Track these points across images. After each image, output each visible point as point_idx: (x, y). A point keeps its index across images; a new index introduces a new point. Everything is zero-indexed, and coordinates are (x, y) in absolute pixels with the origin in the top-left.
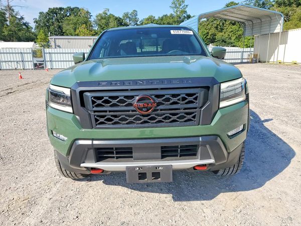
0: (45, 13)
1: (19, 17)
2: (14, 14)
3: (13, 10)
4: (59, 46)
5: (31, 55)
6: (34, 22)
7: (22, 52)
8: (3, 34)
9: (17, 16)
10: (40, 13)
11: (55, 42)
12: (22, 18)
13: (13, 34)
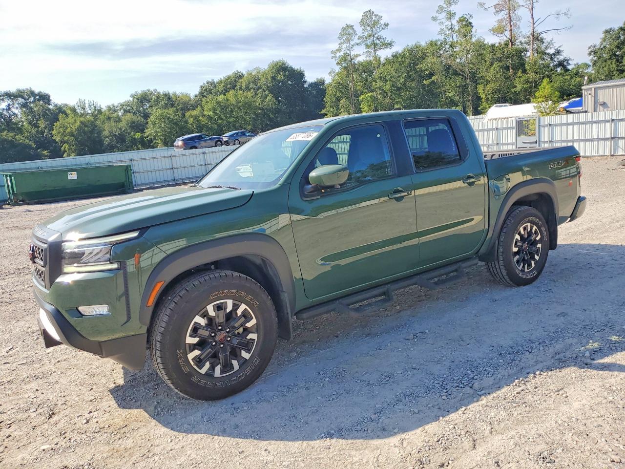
0: (617, 28)
1: (551, 51)
2: (543, 47)
3: (542, 41)
4: (604, 105)
5: (514, 131)
6: (590, 54)
7: (499, 127)
8: (513, 90)
9: (548, 51)
10: (607, 32)
11: (595, 97)
12: (558, 52)
13: (531, 87)
